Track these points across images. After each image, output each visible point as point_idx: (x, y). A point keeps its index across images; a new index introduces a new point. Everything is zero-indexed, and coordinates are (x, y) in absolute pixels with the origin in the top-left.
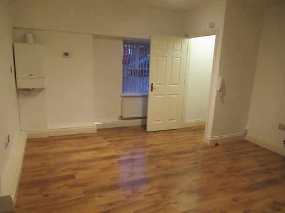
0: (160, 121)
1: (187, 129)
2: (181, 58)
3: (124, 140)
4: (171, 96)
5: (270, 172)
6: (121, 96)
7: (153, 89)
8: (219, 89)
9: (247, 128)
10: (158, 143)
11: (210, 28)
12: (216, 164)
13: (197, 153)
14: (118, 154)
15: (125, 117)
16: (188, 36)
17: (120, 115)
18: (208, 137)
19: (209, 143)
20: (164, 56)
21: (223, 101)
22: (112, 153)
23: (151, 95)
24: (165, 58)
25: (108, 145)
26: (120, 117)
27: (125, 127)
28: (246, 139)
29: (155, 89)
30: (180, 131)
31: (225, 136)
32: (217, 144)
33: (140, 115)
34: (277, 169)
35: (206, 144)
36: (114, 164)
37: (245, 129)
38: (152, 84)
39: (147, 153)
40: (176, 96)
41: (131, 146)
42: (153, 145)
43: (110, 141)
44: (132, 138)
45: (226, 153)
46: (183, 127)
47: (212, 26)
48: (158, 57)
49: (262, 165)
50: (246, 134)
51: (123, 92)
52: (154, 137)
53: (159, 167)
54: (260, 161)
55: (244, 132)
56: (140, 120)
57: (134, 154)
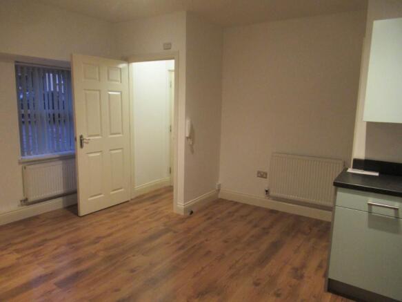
0: (100, 194)
1: (140, 199)
2: (121, 92)
3: (46, 240)
4: (113, 152)
5: (267, 233)
6: (20, 163)
7: (84, 145)
8: (187, 135)
9: (220, 182)
10: (109, 231)
11: (165, 49)
12: (207, 240)
13: (175, 232)
14: (48, 271)
15: (31, 199)
16: (128, 60)
17: (23, 198)
18: (180, 204)
19: (182, 214)
20: (97, 90)
21: (193, 152)
22: (36, 271)
23: (81, 153)
24: (98, 92)
25: (18, 259)
26: (21, 201)
27: (37, 217)
28: (220, 196)
29: (87, 143)
30: (132, 204)
31: (198, 199)
32: (192, 213)
33: (60, 191)
34: (271, 226)
35: (179, 215)
36: (50, 292)
37: (217, 184)
38: (81, 137)
39: (102, 254)
40: (120, 151)
41: (63, 249)
42: (104, 237)
43: (17, 251)
44: (59, 233)
45: (210, 221)
46: (133, 197)
47: (168, 47)
48: (88, 92)
49: (255, 226)
50: (219, 190)
51: (23, 154)
52: (97, 222)
53: (132, 271)
54: (250, 222)
55: (217, 188)
56: (60, 200)
57: (78, 262)
